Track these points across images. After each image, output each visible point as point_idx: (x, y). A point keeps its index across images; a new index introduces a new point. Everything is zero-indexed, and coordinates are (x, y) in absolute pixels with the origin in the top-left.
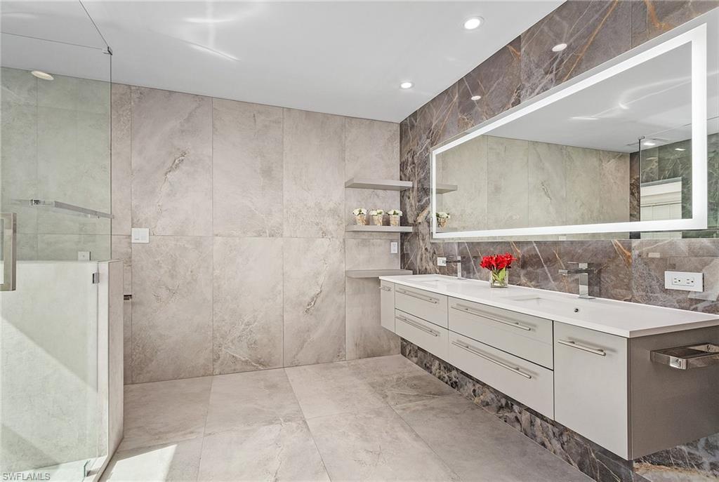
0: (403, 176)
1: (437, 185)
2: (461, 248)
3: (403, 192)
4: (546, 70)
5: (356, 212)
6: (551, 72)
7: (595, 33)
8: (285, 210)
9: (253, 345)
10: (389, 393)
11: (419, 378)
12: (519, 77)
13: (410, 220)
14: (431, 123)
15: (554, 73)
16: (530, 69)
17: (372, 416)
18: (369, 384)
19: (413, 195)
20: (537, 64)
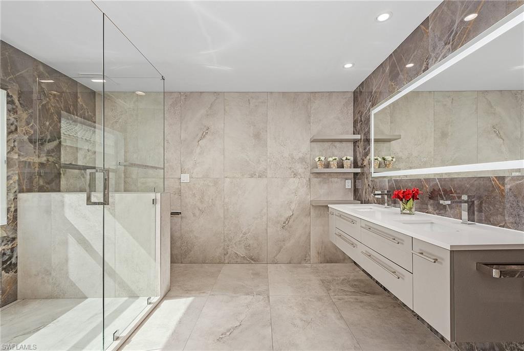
0: (355, 131)
1: (374, 136)
2: (390, 184)
3: (355, 142)
4: (446, 42)
5: (317, 159)
6: (449, 43)
7: (480, 8)
8: (268, 160)
9: (247, 247)
10: (332, 288)
11: (361, 281)
12: (428, 50)
13: (359, 164)
14: (372, 90)
15: (451, 43)
16: (435, 42)
17: (314, 300)
18: (321, 280)
19: (361, 144)
20: (439, 38)
